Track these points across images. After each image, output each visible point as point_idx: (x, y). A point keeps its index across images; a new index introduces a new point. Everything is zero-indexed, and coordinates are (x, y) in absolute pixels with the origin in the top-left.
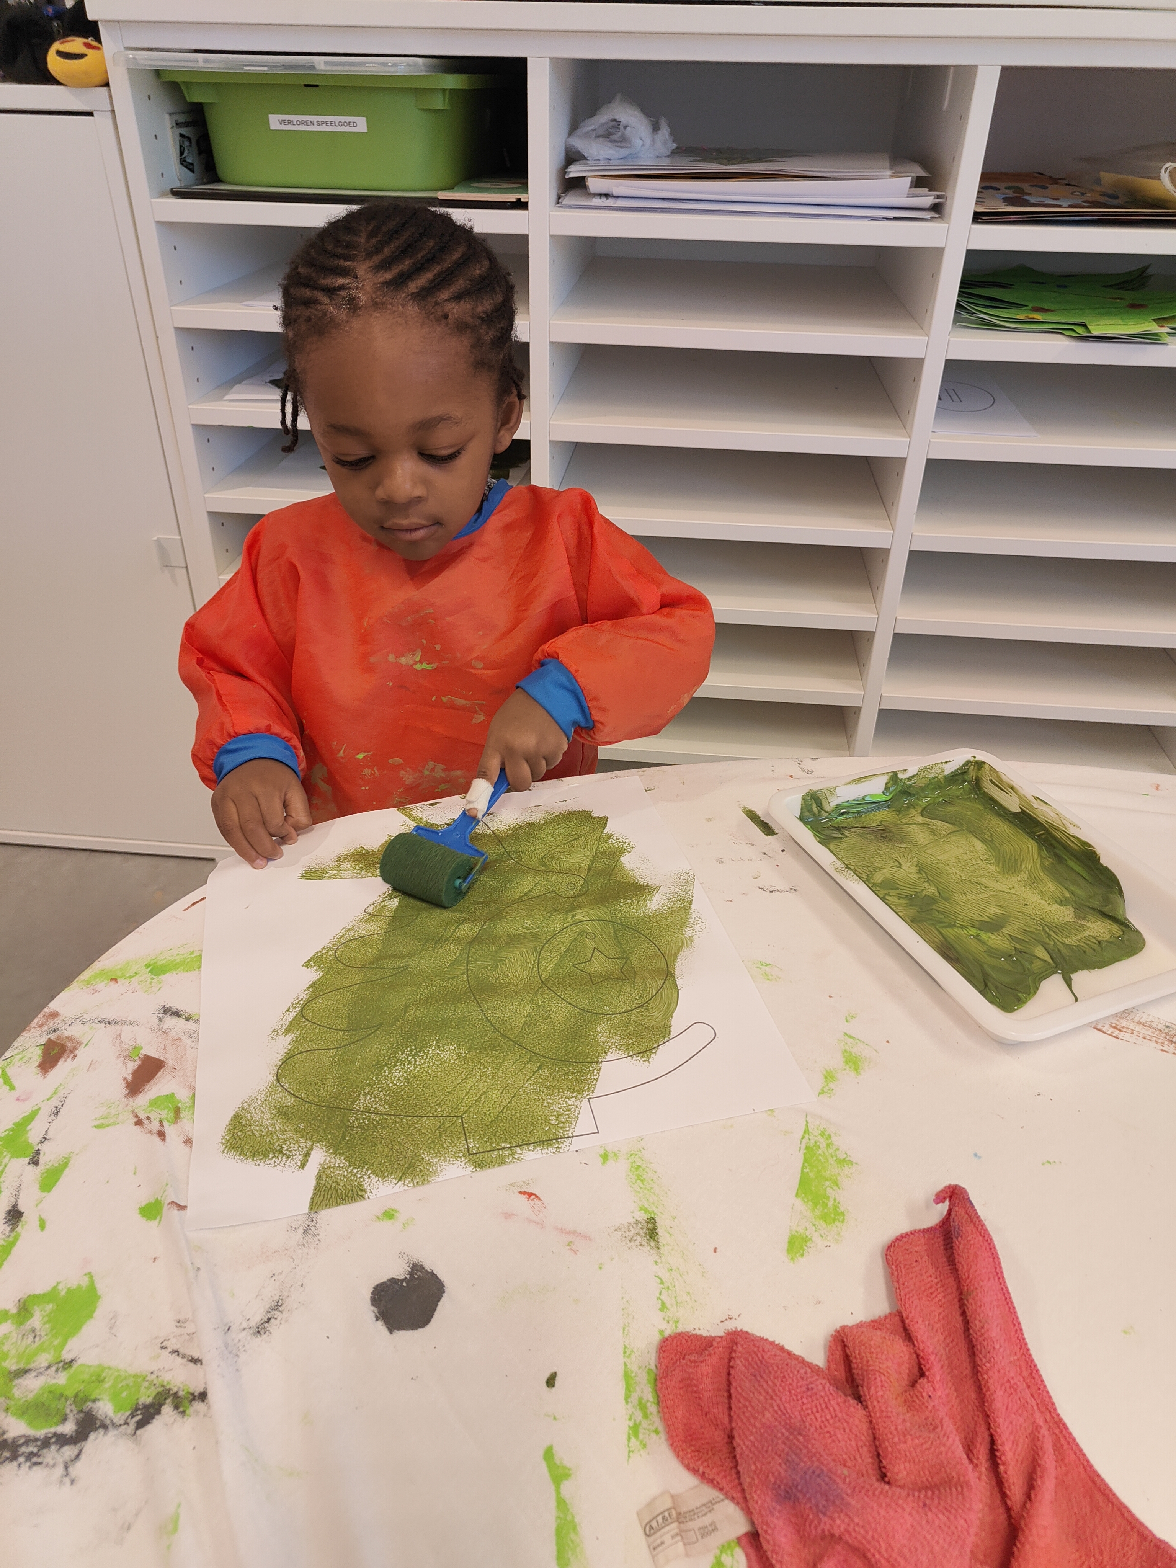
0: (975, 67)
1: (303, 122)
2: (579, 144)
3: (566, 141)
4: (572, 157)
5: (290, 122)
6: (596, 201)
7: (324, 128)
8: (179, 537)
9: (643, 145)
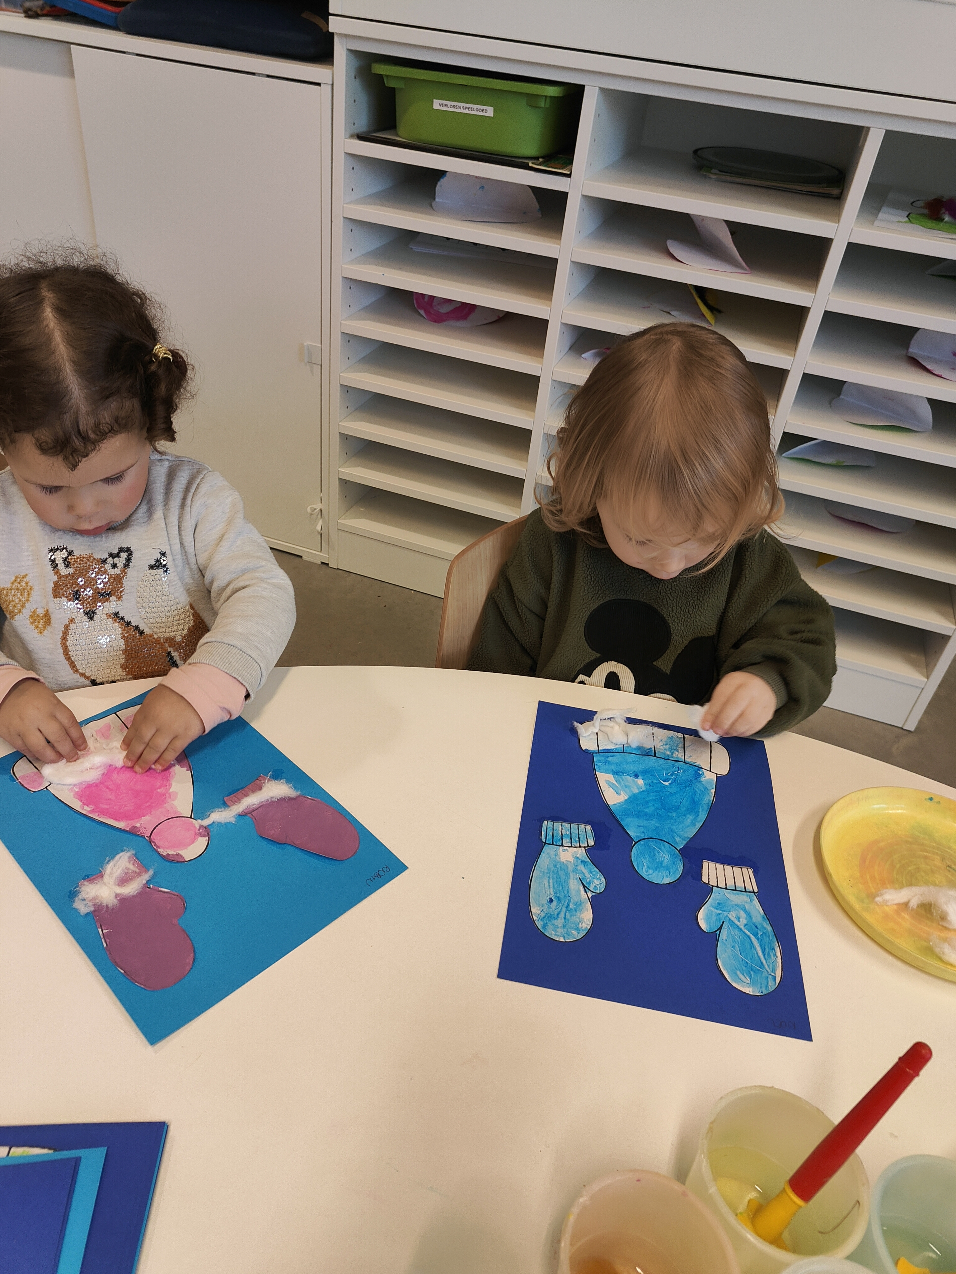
0: (869, 128)
1: (454, 106)
5: (446, 105)
7: (466, 111)
8: (320, 346)
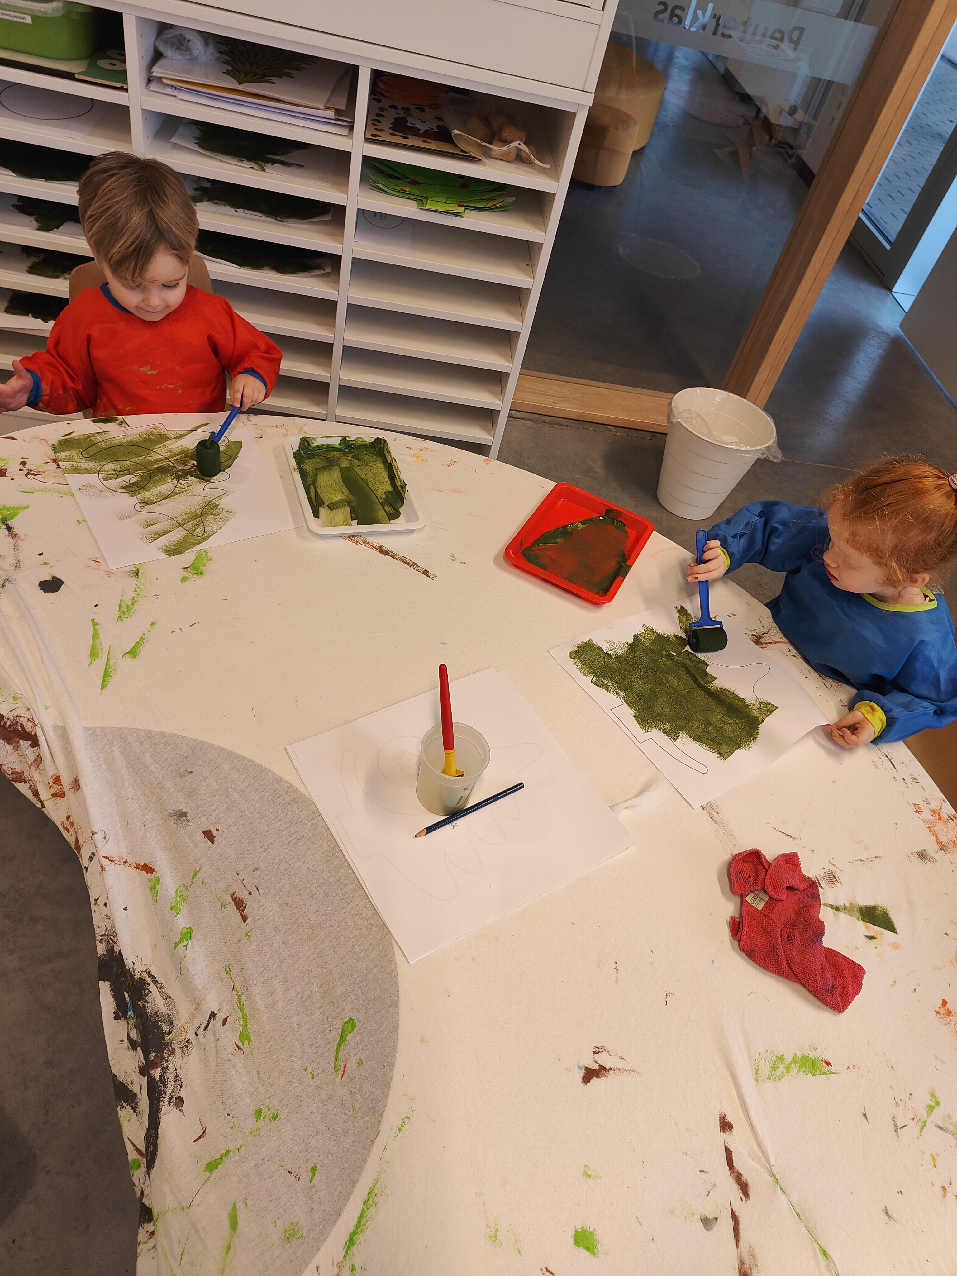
0: (358, 67)
2: (162, 48)
3: (154, 44)
4: (157, 56)
6: (169, 91)
7: (5, 17)
9: (200, 53)
